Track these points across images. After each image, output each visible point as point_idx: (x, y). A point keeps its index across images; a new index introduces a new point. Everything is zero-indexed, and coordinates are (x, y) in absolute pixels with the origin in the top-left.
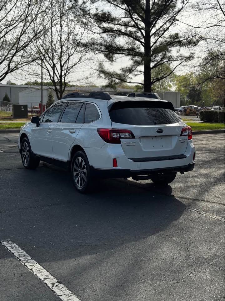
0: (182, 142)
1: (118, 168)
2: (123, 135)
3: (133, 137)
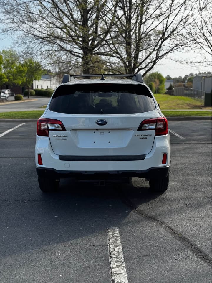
0: (141, 138)
1: (43, 166)
2: (54, 126)
3: (64, 129)
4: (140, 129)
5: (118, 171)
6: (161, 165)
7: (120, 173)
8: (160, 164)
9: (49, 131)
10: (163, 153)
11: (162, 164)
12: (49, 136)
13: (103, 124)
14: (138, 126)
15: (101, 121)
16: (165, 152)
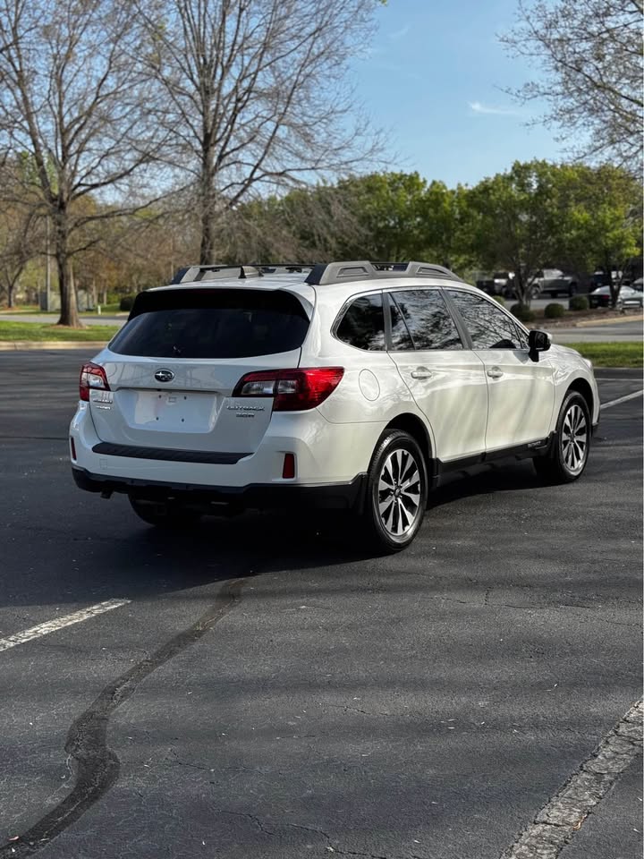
3: (107, 387)
4: (237, 393)
5: (188, 485)
6: (280, 480)
7: (190, 489)
8: (279, 477)
9: (91, 391)
10: (283, 452)
11: (284, 477)
12: (88, 400)
13: (166, 381)
14: (233, 385)
15: (163, 372)
16: (288, 450)
